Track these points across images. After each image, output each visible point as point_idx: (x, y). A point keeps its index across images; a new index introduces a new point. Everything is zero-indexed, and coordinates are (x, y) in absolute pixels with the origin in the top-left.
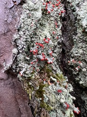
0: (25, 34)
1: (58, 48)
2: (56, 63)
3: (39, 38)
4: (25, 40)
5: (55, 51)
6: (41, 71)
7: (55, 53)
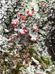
0: (7, 3)
1: (50, 25)
2: (43, 43)
3: (25, 9)
4: (6, 10)
5: (44, 28)
6: (22, 50)
7: (45, 30)
